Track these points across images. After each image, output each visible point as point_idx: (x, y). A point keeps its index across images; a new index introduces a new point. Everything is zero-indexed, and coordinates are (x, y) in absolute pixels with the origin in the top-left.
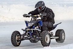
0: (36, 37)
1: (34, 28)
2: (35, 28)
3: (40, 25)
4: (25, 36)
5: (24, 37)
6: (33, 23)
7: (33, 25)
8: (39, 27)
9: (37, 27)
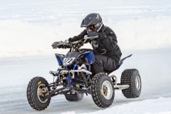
0: (81, 87)
1: (76, 68)
2: (79, 68)
3: (89, 62)
4: (58, 88)
5: (55, 89)
6: (74, 58)
7: (74, 63)
8: (87, 66)
9: (83, 66)
